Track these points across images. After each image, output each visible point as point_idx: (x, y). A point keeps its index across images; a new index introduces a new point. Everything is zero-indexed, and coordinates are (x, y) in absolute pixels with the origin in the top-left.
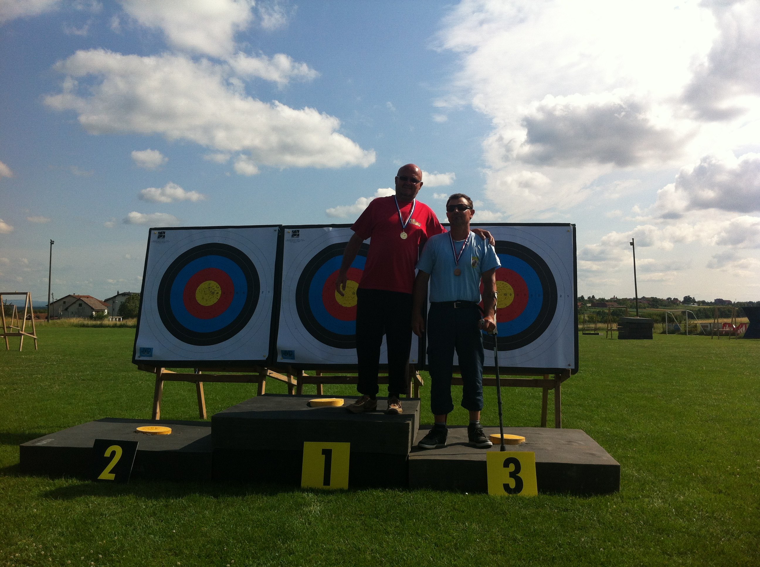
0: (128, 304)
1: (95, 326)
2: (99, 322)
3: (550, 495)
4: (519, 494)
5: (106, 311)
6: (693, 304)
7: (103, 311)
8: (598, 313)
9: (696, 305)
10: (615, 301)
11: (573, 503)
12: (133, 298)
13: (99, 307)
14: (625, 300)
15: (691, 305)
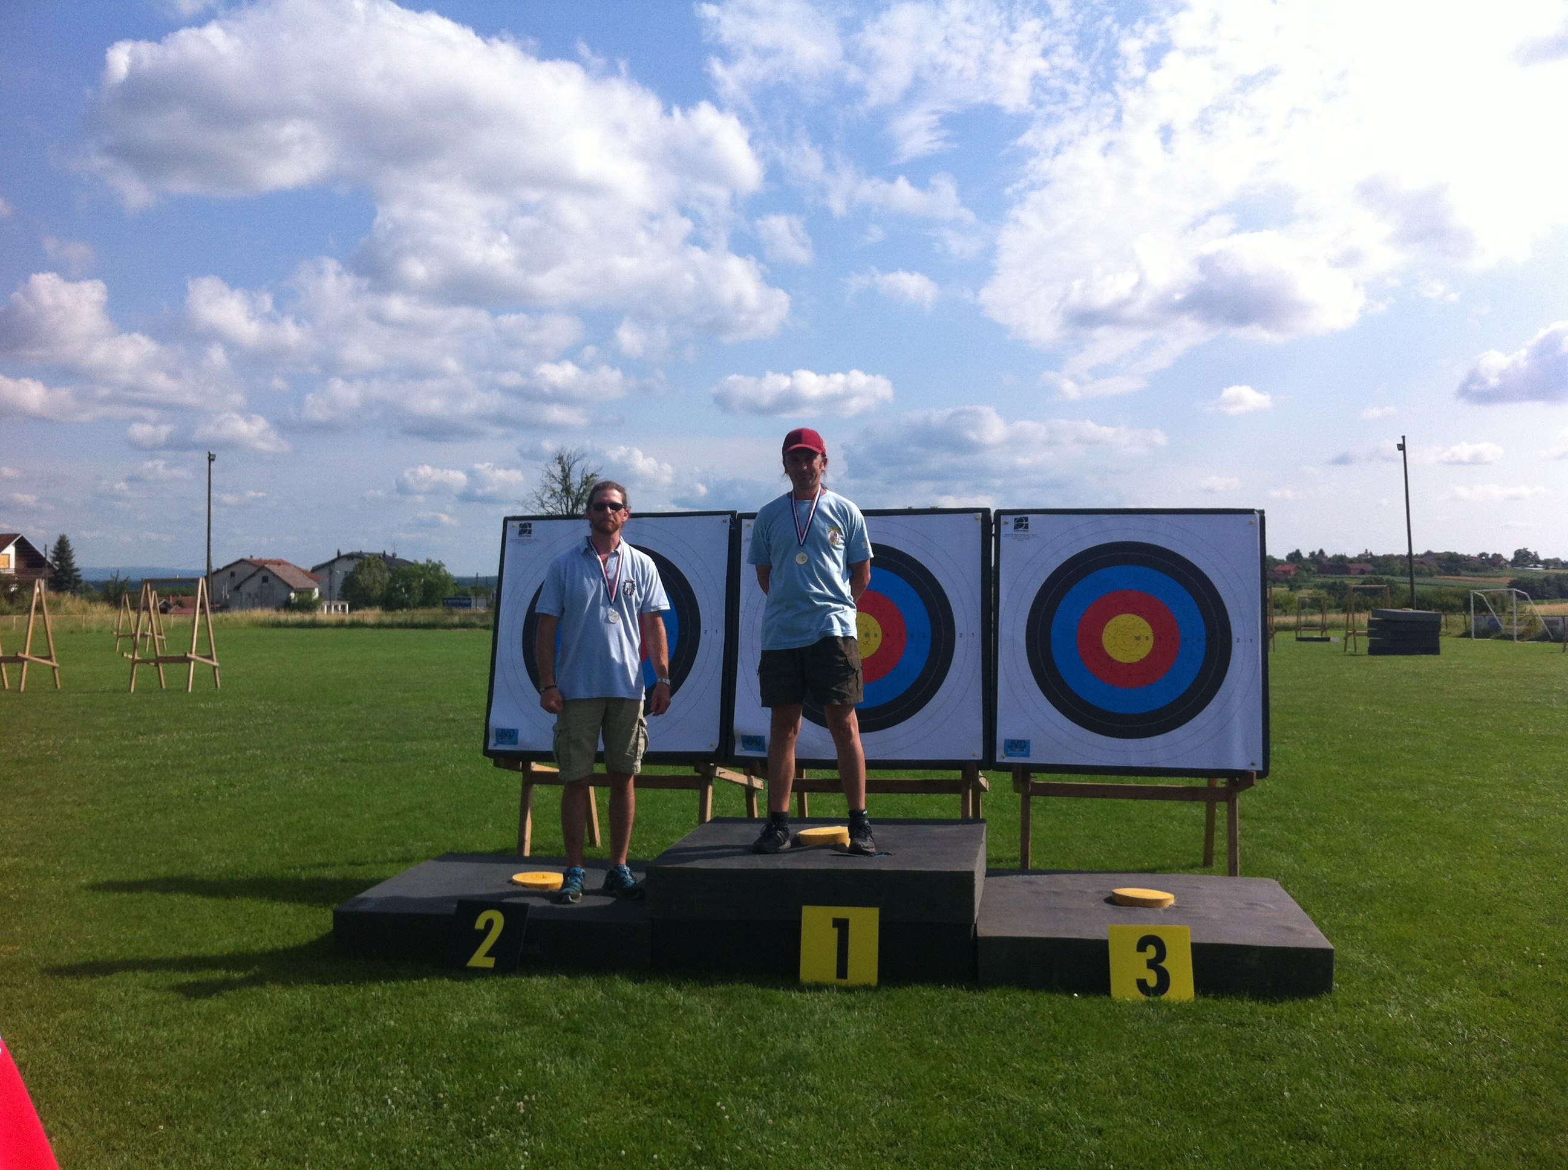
0: (360, 577)
1: (301, 625)
2: (307, 617)
3: (1215, 998)
4: (1162, 997)
5: (317, 591)
6: (1535, 567)
7: (310, 591)
8: (1331, 588)
9: (1540, 568)
10: (1368, 561)
11: (1253, 1012)
12: (369, 565)
13: (303, 582)
14: (1389, 559)
15: (1531, 568)
